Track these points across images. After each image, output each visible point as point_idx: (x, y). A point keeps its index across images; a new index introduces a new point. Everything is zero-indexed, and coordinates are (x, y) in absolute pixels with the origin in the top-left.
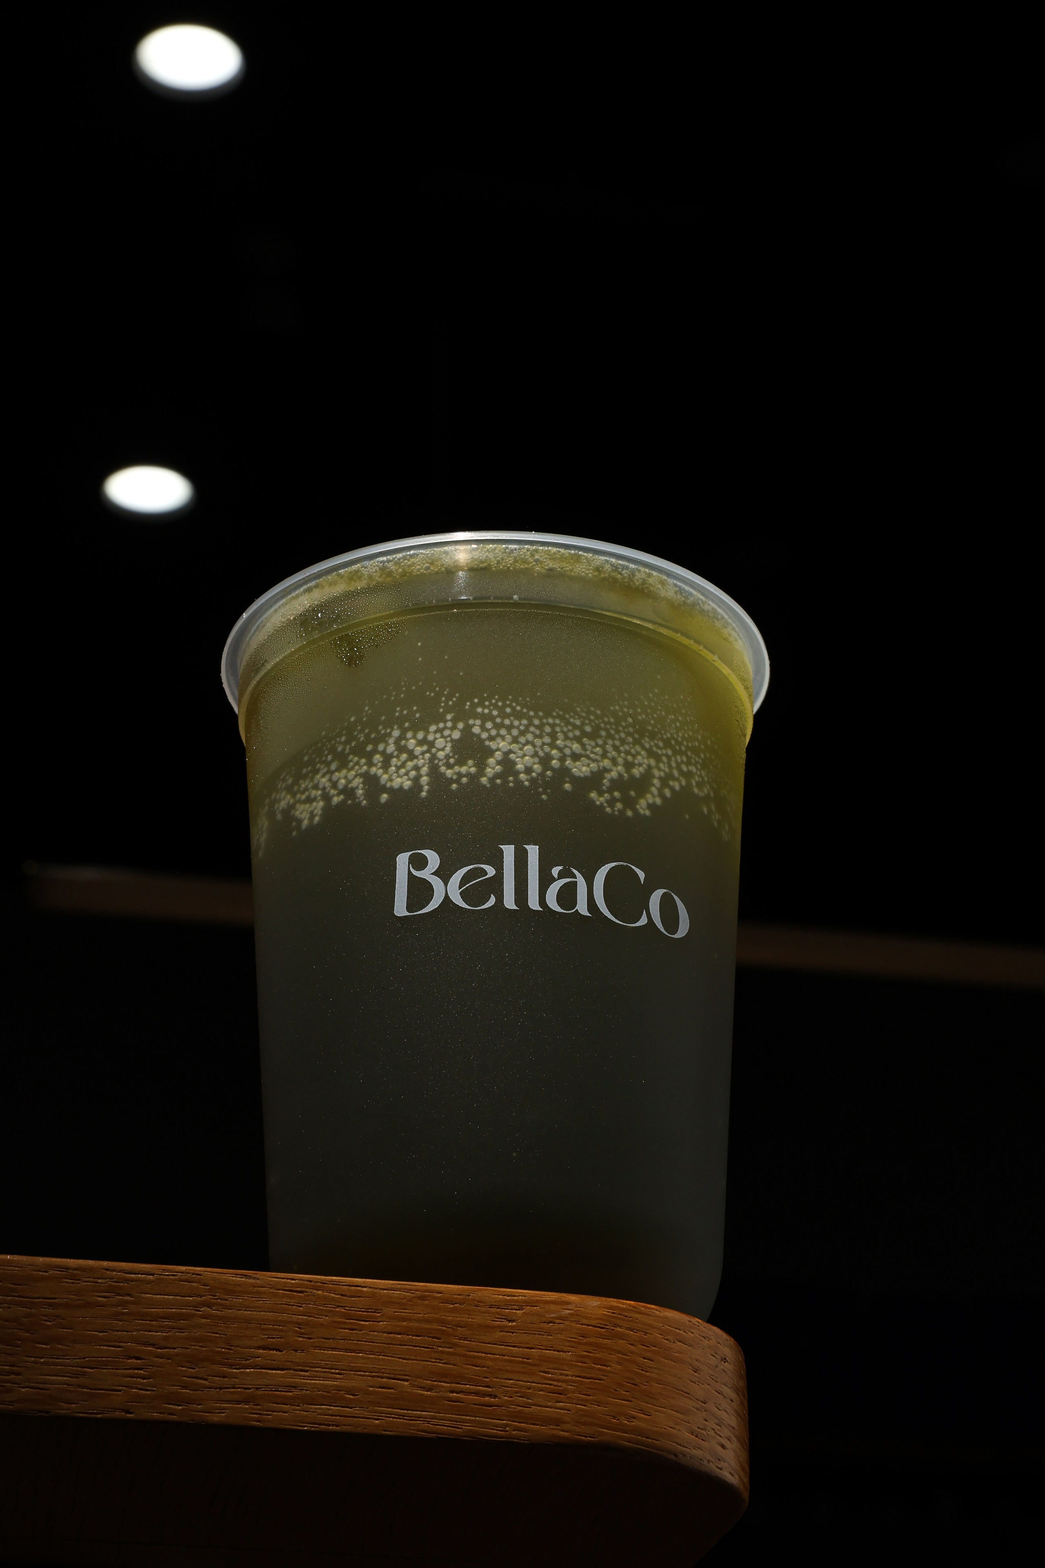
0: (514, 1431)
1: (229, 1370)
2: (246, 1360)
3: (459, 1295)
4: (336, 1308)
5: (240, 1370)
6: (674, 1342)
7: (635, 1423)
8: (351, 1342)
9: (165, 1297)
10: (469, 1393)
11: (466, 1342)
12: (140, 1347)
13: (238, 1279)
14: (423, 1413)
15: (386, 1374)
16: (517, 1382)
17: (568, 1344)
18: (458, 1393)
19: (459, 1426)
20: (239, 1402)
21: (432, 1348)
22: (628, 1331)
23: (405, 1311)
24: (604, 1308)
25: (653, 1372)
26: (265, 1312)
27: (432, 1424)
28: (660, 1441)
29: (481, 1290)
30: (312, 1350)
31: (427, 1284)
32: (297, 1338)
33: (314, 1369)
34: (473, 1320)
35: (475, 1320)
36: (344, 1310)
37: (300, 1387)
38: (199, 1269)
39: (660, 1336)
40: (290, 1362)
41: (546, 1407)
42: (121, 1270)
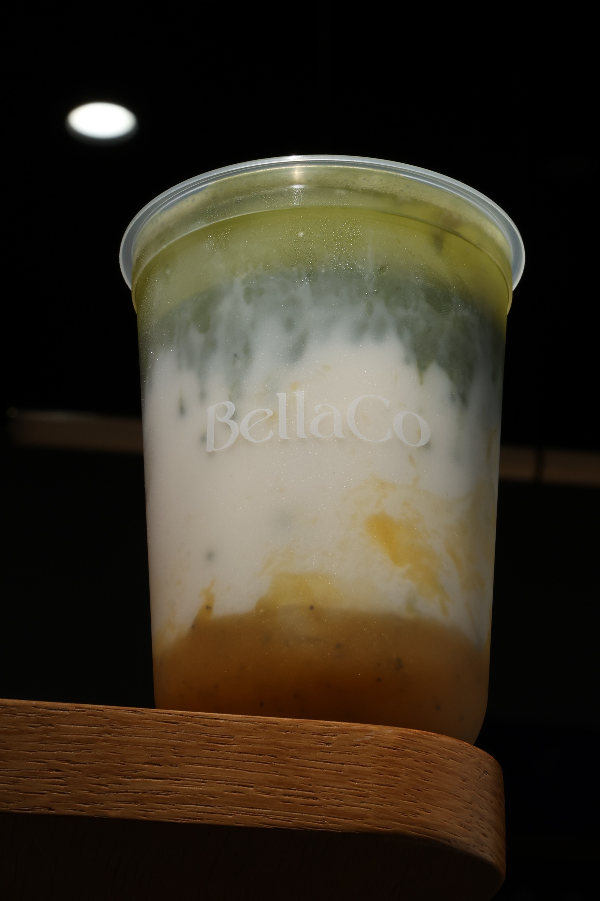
0: (330, 823)
1: (123, 779)
2: (136, 772)
3: (290, 725)
4: (201, 735)
5: (131, 779)
6: (448, 760)
7: (419, 818)
8: (212, 759)
9: (77, 726)
10: (298, 796)
11: (295, 759)
12: (59, 763)
13: (130, 713)
14: (264, 810)
15: (237, 782)
16: (333, 788)
17: (370, 761)
18: (289, 796)
19: (290, 820)
20: (130, 802)
21: (271, 764)
22: (414, 752)
23: (251, 737)
24: (397, 734)
25: (432, 781)
26: (150, 737)
27: (271, 819)
28: (437, 831)
29: (306, 722)
30: (184, 765)
31: (267, 718)
32: (173, 756)
33: (185, 779)
34: (301, 744)
35: (302, 744)
36: (207, 736)
37: (175, 791)
38: (101, 706)
39: (437, 755)
40: (168, 773)
41: (354, 806)
42: (45, 707)
